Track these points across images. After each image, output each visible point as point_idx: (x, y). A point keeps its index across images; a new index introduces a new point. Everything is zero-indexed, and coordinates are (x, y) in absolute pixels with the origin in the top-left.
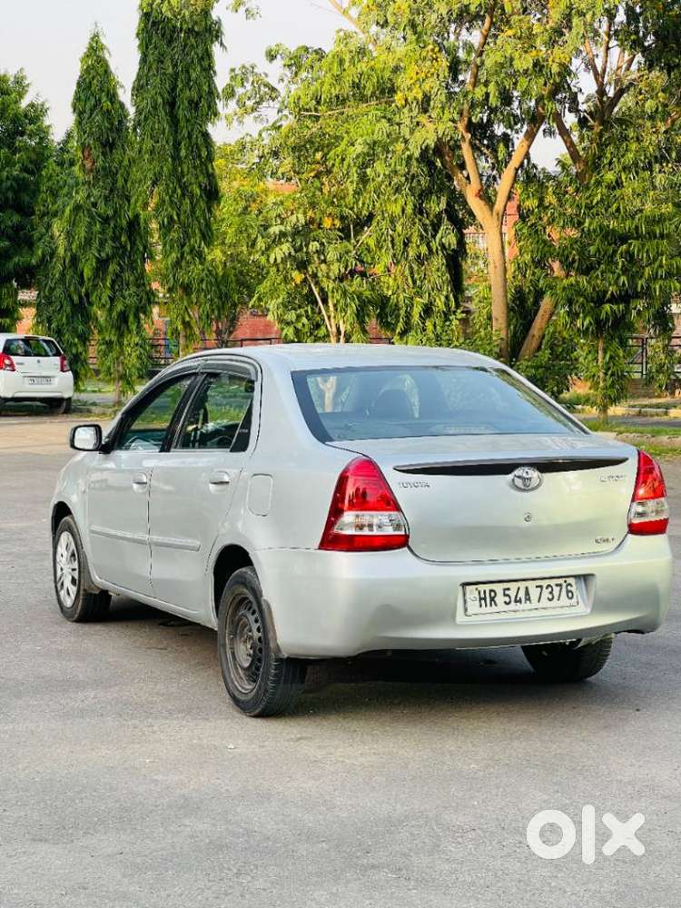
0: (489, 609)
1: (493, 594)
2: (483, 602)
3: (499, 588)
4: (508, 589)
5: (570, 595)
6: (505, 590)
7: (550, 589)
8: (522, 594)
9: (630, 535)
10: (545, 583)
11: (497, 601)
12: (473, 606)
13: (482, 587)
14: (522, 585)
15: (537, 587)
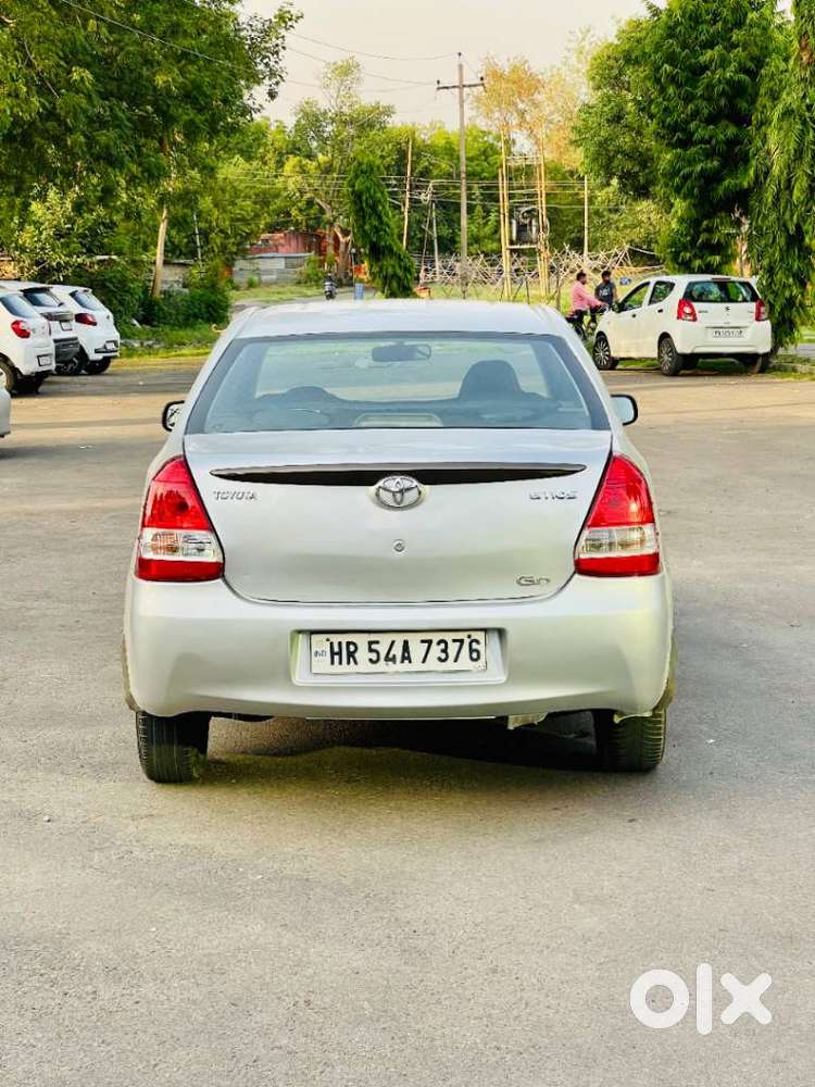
0: (345, 668)
1: (352, 648)
2: (336, 658)
3: (362, 641)
4: (377, 642)
5: (475, 655)
6: (370, 643)
7: (443, 646)
8: (397, 651)
9: (576, 576)
10: (435, 637)
11: (358, 660)
12: (323, 663)
13: (335, 639)
14: (399, 639)
15: (423, 641)
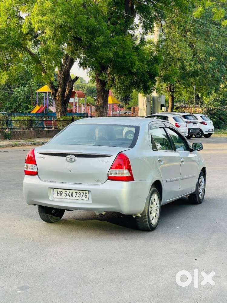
0: (60, 197)
1: (61, 193)
2: (58, 194)
3: (63, 191)
4: (66, 192)
5: (86, 197)
7: (79, 194)
8: (70, 194)
9: (108, 180)
10: (78, 192)
11: (63, 195)
12: (55, 195)
13: (59, 190)
14: (71, 191)
15: (76, 192)
